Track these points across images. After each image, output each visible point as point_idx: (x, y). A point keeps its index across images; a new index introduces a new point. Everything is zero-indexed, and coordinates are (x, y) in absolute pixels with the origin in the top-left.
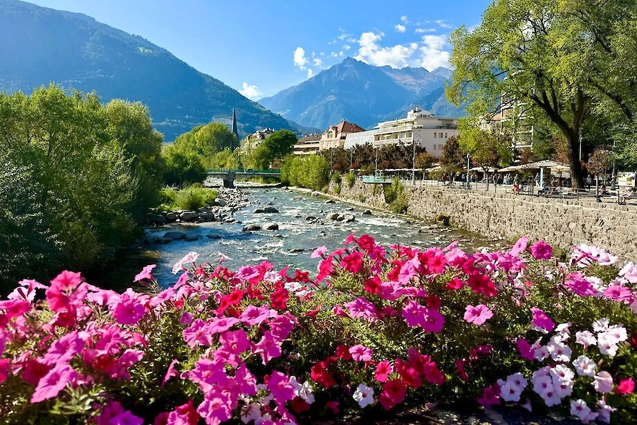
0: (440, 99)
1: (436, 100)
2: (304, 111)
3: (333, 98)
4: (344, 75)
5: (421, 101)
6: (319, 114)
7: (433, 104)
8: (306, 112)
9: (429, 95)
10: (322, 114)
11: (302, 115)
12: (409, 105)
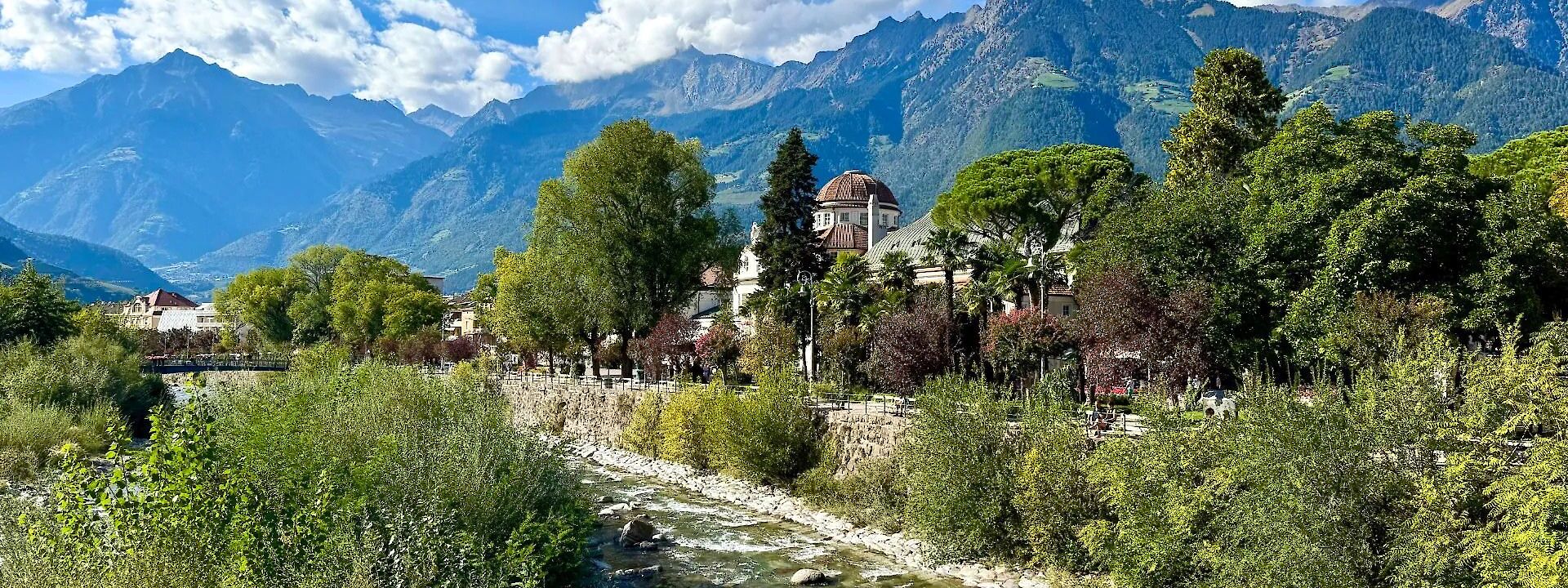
0: (430, 184)
1: (419, 185)
2: (32, 184)
3: (131, 155)
4: (167, 97)
5: (384, 183)
6: (83, 196)
7: (412, 194)
8: (38, 190)
9: (404, 173)
10: (94, 197)
11: (24, 195)
12: (351, 190)
